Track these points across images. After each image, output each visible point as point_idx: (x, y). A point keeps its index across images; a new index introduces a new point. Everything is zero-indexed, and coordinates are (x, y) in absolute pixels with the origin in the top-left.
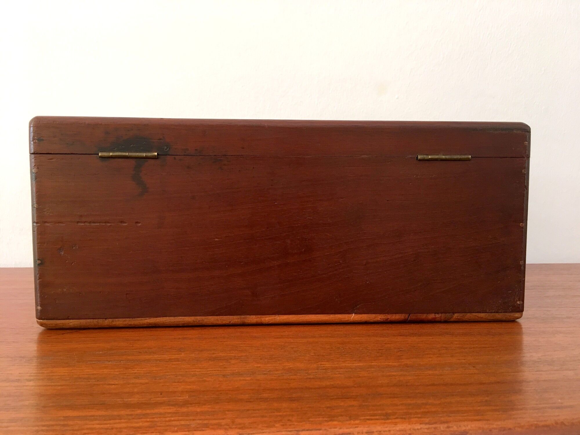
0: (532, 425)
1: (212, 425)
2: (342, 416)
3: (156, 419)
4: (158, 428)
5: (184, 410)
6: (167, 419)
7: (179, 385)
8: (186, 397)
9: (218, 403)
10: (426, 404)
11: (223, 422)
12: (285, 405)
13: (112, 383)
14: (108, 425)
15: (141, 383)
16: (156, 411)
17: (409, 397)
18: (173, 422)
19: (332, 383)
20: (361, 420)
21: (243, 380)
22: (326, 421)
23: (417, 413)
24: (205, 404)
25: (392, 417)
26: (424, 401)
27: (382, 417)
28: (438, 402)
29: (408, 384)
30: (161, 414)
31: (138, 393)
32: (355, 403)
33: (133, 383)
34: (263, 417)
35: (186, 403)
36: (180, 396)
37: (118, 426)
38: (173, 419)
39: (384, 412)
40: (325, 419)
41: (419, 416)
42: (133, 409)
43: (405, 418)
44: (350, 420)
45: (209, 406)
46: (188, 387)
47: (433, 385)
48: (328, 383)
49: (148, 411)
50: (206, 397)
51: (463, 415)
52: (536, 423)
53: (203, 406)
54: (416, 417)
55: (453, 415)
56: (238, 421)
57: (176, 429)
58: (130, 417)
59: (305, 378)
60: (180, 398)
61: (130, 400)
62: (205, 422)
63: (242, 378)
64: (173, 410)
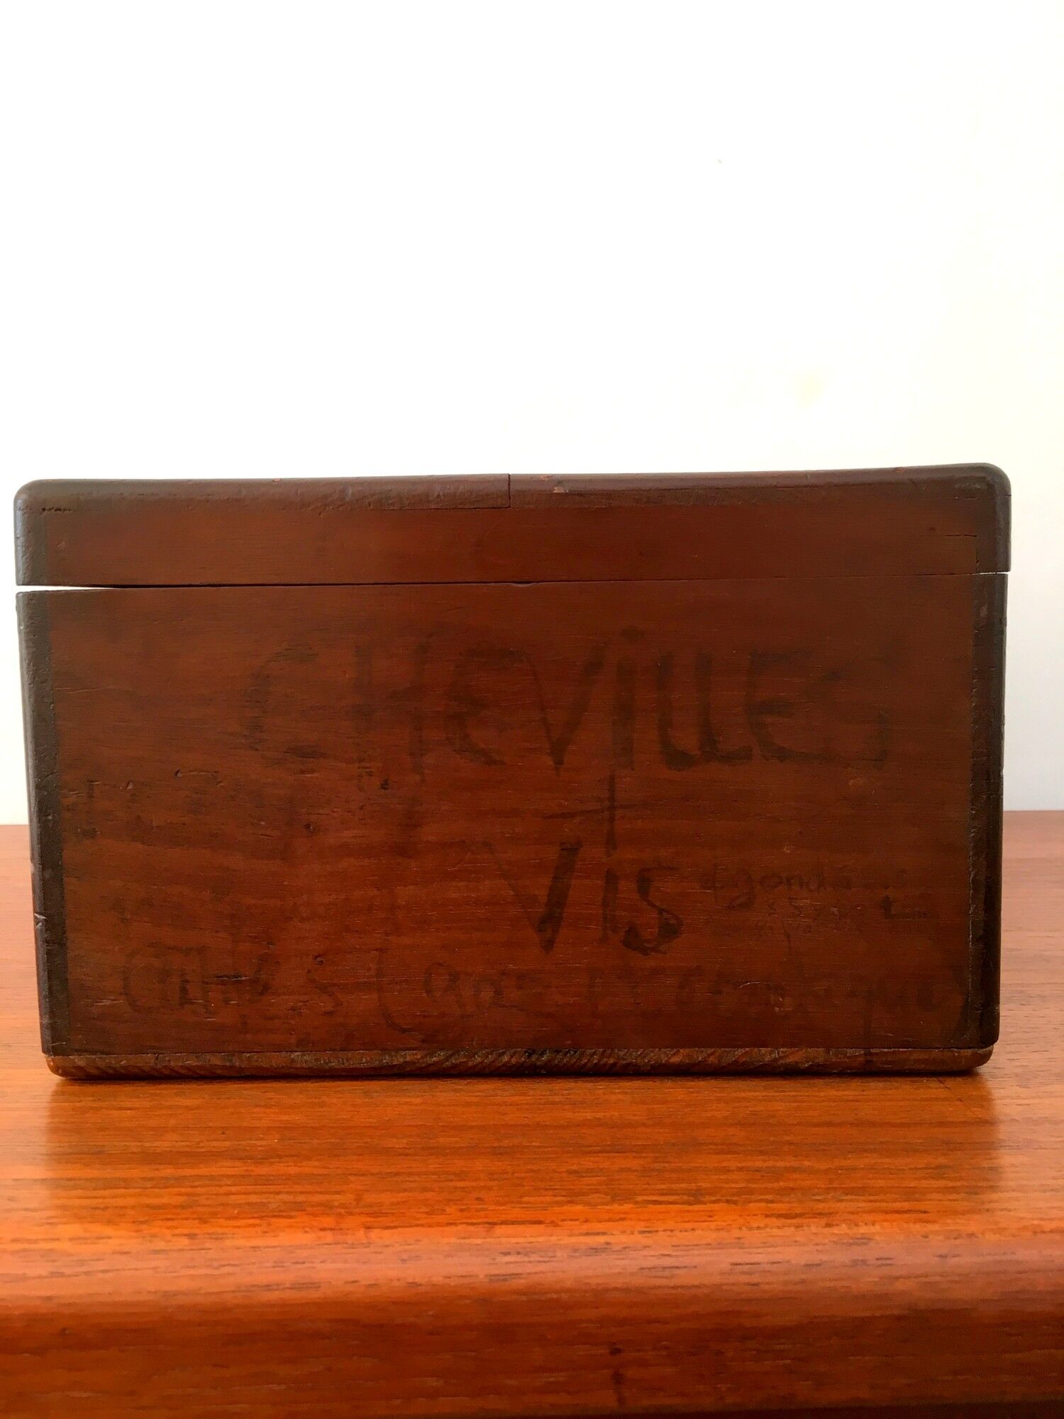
0: (1025, 1228)
1: (313, 1206)
2: (597, 1192)
3: (199, 1190)
4: (200, 1209)
5: (264, 1170)
6: (224, 1190)
7: (265, 1113)
8: (273, 1141)
9: (336, 1156)
10: (794, 1170)
11: (338, 1199)
12: (479, 1164)
13: (129, 1105)
14: (100, 1200)
15: (187, 1107)
16: (203, 1170)
17: (761, 1153)
18: (233, 1197)
19: (599, 1115)
20: (637, 1202)
21: (406, 1103)
22: (557, 1203)
23: (767, 1191)
24: (308, 1158)
25: (707, 1198)
26: (795, 1164)
27: (685, 1197)
28: (823, 1166)
29: (771, 1121)
30: (211, 1178)
31: (174, 1129)
32: (636, 1164)
33: (170, 1107)
34: (425, 1190)
35: (270, 1156)
36: (262, 1139)
37: (119, 1202)
38: (233, 1189)
39: (693, 1186)
40: (559, 1199)
41: (769, 1197)
42: (158, 1166)
43: (735, 1203)
44: (613, 1201)
45: (317, 1164)
46: (285, 1118)
47: (829, 1124)
48: (589, 1115)
49: (188, 1172)
50: (315, 1141)
51: (872, 1198)
52: (1036, 1222)
53: (304, 1163)
54: (761, 1201)
55: (849, 1197)
56: (370, 1198)
57: (236, 1212)
58: (149, 1184)
59: (542, 1101)
60: (259, 1143)
61: (156, 1144)
62: (300, 1198)
63: (403, 1100)
64: (238, 1168)
